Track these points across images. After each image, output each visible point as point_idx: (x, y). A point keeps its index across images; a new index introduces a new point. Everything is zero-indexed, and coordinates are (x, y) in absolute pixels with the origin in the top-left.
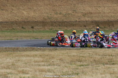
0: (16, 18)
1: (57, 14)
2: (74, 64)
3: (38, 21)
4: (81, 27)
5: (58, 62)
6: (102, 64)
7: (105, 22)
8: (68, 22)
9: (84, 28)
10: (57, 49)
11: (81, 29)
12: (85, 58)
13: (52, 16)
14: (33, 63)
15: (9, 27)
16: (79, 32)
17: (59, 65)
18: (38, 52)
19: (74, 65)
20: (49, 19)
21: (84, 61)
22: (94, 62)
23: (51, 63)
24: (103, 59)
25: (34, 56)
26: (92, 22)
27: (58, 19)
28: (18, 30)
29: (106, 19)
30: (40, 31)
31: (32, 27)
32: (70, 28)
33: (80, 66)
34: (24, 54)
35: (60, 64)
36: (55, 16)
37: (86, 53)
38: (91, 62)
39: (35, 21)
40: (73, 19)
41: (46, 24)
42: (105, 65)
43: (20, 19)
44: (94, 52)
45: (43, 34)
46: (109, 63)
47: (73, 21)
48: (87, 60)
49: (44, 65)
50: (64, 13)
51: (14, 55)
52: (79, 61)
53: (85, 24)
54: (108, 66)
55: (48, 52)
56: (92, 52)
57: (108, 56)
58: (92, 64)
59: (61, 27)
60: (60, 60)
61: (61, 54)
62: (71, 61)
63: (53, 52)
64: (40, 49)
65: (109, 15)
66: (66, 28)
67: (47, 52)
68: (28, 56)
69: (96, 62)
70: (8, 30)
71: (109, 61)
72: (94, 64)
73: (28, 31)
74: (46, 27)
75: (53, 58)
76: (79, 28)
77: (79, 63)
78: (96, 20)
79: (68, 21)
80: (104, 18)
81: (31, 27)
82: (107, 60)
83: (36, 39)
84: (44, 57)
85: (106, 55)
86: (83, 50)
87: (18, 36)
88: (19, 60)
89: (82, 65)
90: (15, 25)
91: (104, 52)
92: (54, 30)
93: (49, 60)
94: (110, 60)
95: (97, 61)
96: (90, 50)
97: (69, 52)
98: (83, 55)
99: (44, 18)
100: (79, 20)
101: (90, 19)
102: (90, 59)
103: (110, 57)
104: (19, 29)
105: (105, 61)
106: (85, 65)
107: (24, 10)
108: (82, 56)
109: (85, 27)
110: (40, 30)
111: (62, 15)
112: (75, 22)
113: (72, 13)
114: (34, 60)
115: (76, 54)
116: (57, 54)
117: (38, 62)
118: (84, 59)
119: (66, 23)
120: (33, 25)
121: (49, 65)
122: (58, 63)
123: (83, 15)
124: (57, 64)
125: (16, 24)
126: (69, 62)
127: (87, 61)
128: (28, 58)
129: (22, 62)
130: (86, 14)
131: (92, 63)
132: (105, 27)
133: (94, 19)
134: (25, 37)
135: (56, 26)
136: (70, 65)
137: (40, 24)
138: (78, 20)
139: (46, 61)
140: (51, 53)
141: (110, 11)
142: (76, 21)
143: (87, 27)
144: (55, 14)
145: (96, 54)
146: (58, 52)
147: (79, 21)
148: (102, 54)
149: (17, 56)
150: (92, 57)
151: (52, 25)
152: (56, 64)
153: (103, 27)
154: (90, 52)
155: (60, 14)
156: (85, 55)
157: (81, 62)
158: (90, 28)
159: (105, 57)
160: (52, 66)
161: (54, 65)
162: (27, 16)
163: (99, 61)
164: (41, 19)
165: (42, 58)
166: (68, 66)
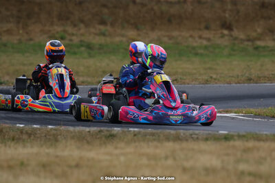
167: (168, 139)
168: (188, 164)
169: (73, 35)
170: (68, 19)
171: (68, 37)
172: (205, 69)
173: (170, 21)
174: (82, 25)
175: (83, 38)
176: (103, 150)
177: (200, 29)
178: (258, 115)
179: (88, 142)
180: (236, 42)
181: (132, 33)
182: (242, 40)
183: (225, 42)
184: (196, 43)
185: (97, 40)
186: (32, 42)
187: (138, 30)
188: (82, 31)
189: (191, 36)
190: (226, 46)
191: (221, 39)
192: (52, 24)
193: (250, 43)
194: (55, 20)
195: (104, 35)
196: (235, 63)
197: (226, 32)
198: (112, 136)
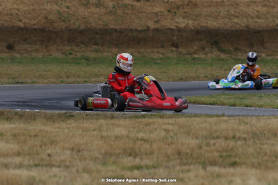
1: (87, 4)
2: (114, 163)
3: (28, 26)
4: (162, 47)
5: (63, 158)
6: (200, 163)
7: (237, 31)
8: (121, 32)
9: (172, 51)
10: (73, 116)
11: (163, 54)
12: (151, 145)
13: (71, 13)
16: (155, 63)
17: (67, 167)
20: (64, 21)
21: (146, 154)
22: (177, 156)
23: (42, 160)
24: (205, 148)
26: (198, 32)
27: (91, 20)
29: (239, 22)
30: (34, 59)
31: (10, 47)
33: (132, 168)
35: (70, 162)
36: (82, 11)
37: (156, 130)
38: (168, 157)
39: (20, 28)
40: (137, 21)
41: (54, 36)
42: (209, 168)
44: (181, 127)
46: (221, 160)
47: (139, 28)
48: (156, 152)
49: (20, 166)
50: (111, 4)
52: (130, 155)
53: (175, 39)
54: (217, 169)
56: (176, 127)
57: (220, 140)
58: (170, 164)
59: (100, 47)
60: (73, 149)
62: (106, 153)
63: (56, 125)
64: (21, 116)
69: (181, 159)
71: (221, 156)
72: (174, 162)
74: (53, 48)
75: (53, 143)
76: (155, 50)
77: (128, 161)
78: (209, 26)
79: (123, 27)
80: (236, 20)
81: (5, 44)
82: (217, 151)
84: (25, 142)
85: (218, 137)
86: (151, 121)
89: (138, 168)
91: (214, 128)
92: (79, 55)
94: (226, 152)
95: (187, 154)
96: (171, 121)
97: (107, 124)
98: (146, 136)
99: (46, 18)
100: (158, 26)
101: (191, 22)
102: (167, 146)
103: (228, 141)
105: (209, 155)
106: (147, 167)
108: (142, 139)
109: (177, 47)
110: (34, 54)
111: (103, 10)
112: (144, 30)
113: (135, 3)
118: (147, 146)
119: (115, 35)
121: (36, 166)
122: (65, 161)
123: (169, 11)
124: (61, 161)
126: (101, 157)
127: (155, 155)
130: (178, 8)
131: (168, 161)
132: (236, 49)
133: (202, 24)
135: (83, 43)
136: (100, 167)
137: (32, 36)
138: (152, 25)
139: (29, 154)
140: (48, 128)
142: (148, 27)
143: (180, 49)
144: (82, 4)
145: (188, 133)
146: (74, 125)
147: (157, 30)
148: (205, 134)
150: (172, 143)
151: (71, 40)
152: (56, 164)
153: (231, 48)
154: (170, 127)
155: (98, 5)
156: (152, 135)
157: (135, 157)
158: (192, 50)
159: (212, 142)
160: (45, 168)
161: (52, 166)
163: (191, 155)
164: (37, 21)
165: (18, 144)
166: (94, 168)
169: (77, 52)
170: (74, 41)
171: (74, 53)
172: (161, 73)
173: (138, 42)
174: (83, 46)
175: (83, 54)
177: (158, 48)
180: (181, 55)
181: (114, 50)
182: (184, 53)
183: (174, 55)
184: (156, 56)
185: (92, 55)
186: (51, 57)
187: (119, 48)
188: (83, 49)
189: (152, 52)
190: (175, 58)
191: (171, 53)
192: (64, 46)
193: (189, 56)
194: (66, 42)
195: (97, 51)
196: (180, 68)
197: (174, 49)
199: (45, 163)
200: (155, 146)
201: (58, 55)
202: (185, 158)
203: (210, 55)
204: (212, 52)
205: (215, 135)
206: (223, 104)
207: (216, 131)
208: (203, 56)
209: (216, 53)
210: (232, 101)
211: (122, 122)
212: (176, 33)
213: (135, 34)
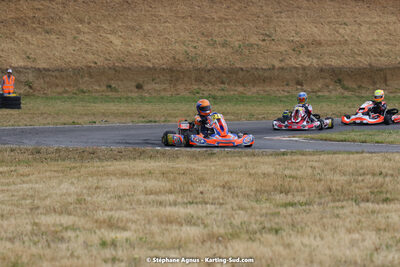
0: (90, 57)
1: (213, 44)
2: (266, 200)
3: (156, 66)
4: (287, 85)
5: (216, 195)
6: (352, 199)
7: (360, 69)
8: (248, 71)
9: (297, 89)
11: (288, 92)
12: (300, 182)
13: (199, 52)
14: (142, 197)
15: (69, 85)
16: (281, 101)
17: (221, 204)
18: (157, 164)
19: (268, 205)
20: (191, 61)
21: (298, 191)
22: (328, 193)
23: (196, 198)
24: (354, 184)
25: (143, 175)
26: (322, 70)
27: (219, 60)
28: (97, 95)
29: (362, 60)
30: (162, 98)
31: (139, 87)
32: (254, 90)
33: (286, 205)
34: (112, 168)
35: (223, 199)
36: (209, 51)
37: (302, 167)
38: (319, 194)
39: (149, 68)
40: (263, 60)
41: (182, 75)
42: (362, 205)
43: (101, 62)
44: (326, 164)
45: (170, 106)
46: (373, 196)
47: (264, 67)
48: (307, 189)
49: (175, 204)
50: (237, 44)
51: (83, 170)
52: (281, 192)
53: (300, 77)
54: (370, 205)
55: (188, 162)
56: (321, 164)
57: (368, 177)
58: (323, 201)
59: (226, 86)
60: (224, 187)
61: (226, 170)
62: (257, 190)
64: (164, 154)
65: (373, 49)
66: (241, 89)
67: (183, 164)
68: (125, 174)
69: (333, 195)
70: (65, 95)
71: (372, 193)
72: (327, 199)
73: (127, 98)
74: (181, 87)
75: (202, 180)
76: (281, 88)
77: (280, 198)
78: (333, 64)
79: (249, 66)
80: (359, 58)
81: (134, 84)
82: (367, 187)
83: (151, 121)
84: (174, 179)
85: (364, 174)
86: (295, 158)
87: (94, 115)
88: (97, 188)
89: (292, 204)
90: (87, 78)
91: (359, 165)
92: (206, 94)
93: (191, 188)
94: (377, 188)
95: (337, 190)
96: (315, 158)
97: (252, 161)
98: (293, 173)
99: (174, 58)
100: (283, 64)
101: (314, 61)
102: (316, 183)
103: (376, 178)
104: (97, 91)
105: (361, 191)
106: (301, 204)
107: (113, 32)
108: (290, 177)
109: (302, 85)
110: (163, 94)
111: (230, 50)
112: (270, 69)
113: (260, 42)
114: (145, 188)
115: (272, 170)
116: (213, 168)
117: (157, 193)
118: (296, 183)
119: (241, 74)
120: (140, 80)
121: (191, 203)
122: (218, 198)
123: (294, 50)
124: (214, 199)
125: (91, 76)
126: (252, 194)
127: (307, 192)
128: (126, 181)
129: (108, 193)
130: (303, 47)
131: (320, 198)
132: (360, 87)
133: (326, 63)
134: (115, 115)
135: (210, 82)
136: (254, 204)
137: (161, 76)
138: (277, 64)
139: (181, 192)
140: (194, 166)
141: (375, 37)
142: (274, 66)
143: (305, 87)
144: (209, 44)
145: (334, 170)
146: (219, 163)
147: (282, 68)
148: (351, 171)
149: (92, 175)
150: (320, 180)
151: (198, 80)
152: (210, 201)
153: (355, 86)
154: (315, 164)
155: (224, 44)
156: (299, 173)
157: (286, 194)
158: (316, 88)
159: (360, 178)
160: (200, 206)
161: (206, 203)
162: (123, 53)
163: (342, 192)
164: (165, 61)
165: (169, 181)
166: (247, 205)
167: (247, 155)
168: (253, 171)
169: (204, 90)
170: (201, 81)
171: (201, 92)
173: (264, 81)
174: (210, 85)
175: (210, 93)
176: (204, 163)
177: (283, 86)
178: (312, 139)
179: (197, 159)
182: (309, 91)
184: (281, 94)
185: (219, 94)
186: (179, 96)
188: (210, 88)
189: (277, 90)
191: (296, 91)
192: (191, 84)
193: (314, 94)
194: (193, 82)
195: (223, 90)
197: (299, 87)
198: (213, 154)
199: (198, 200)
200: (304, 183)
201: (186, 94)
202: (337, 194)
203: (334, 92)
204: (336, 90)
205: (361, 171)
206: (354, 141)
207: (362, 168)
208: (327, 94)
209: (340, 90)
210: (363, 138)
211: (266, 159)
212: (301, 72)
213: (261, 73)
